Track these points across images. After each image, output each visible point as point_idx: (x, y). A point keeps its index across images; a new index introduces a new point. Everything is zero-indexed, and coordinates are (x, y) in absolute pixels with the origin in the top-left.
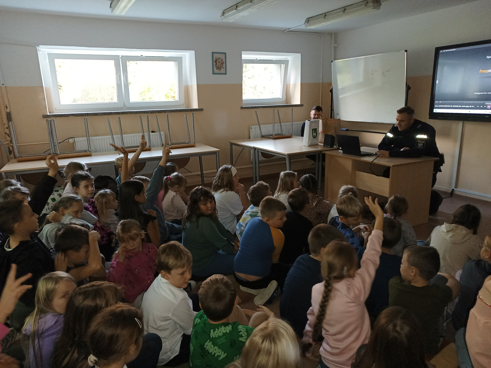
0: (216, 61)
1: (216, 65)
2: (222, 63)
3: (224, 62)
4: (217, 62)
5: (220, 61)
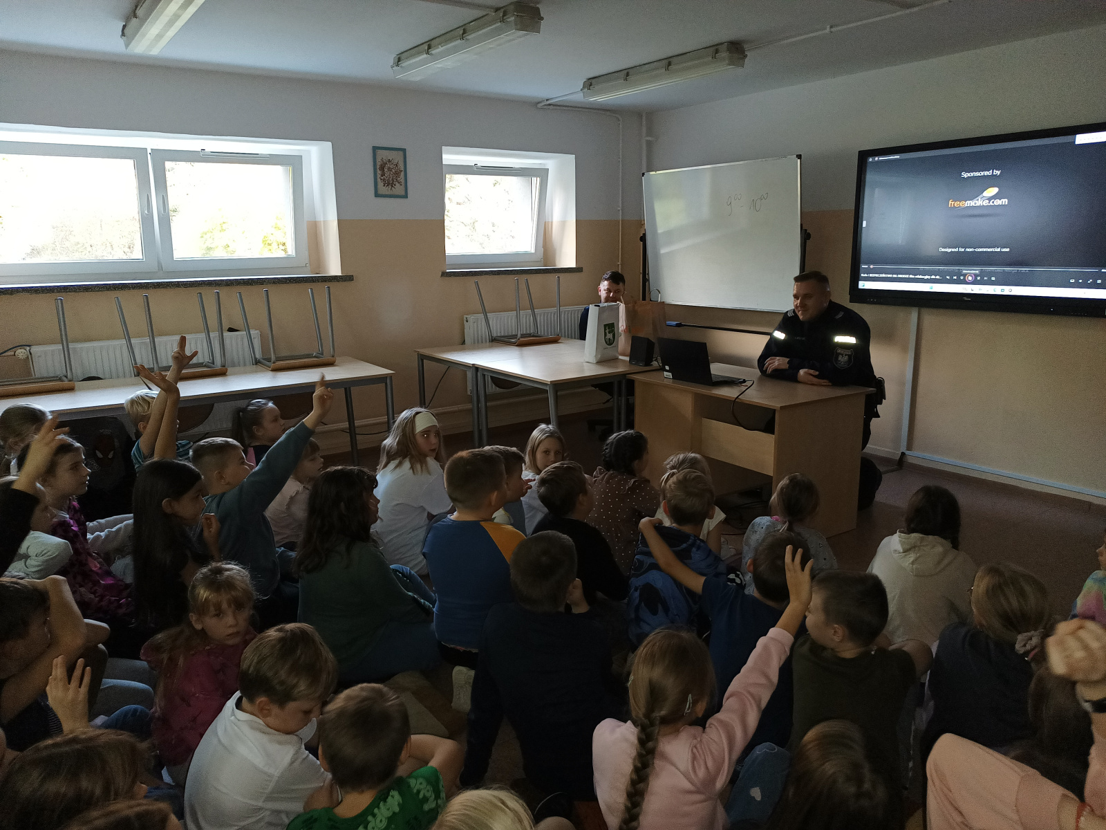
0: (382, 168)
1: (382, 176)
2: (397, 173)
3: (402, 169)
4: (386, 170)
5: (391, 167)
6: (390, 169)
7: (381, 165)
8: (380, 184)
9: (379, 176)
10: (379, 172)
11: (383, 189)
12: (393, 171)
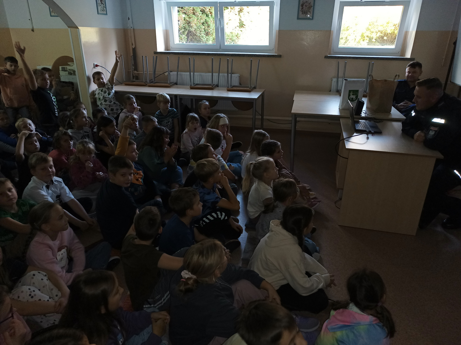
0: (302, 5)
1: (302, 9)
2: (310, 8)
3: (313, 5)
4: (304, 6)
5: (307, 5)
6: (306, 6)
7: (302, 4)
8: (301, 13)
9: (300, 9)
10: (301, 7)
11: (301, 16)
12: (308, 6)
